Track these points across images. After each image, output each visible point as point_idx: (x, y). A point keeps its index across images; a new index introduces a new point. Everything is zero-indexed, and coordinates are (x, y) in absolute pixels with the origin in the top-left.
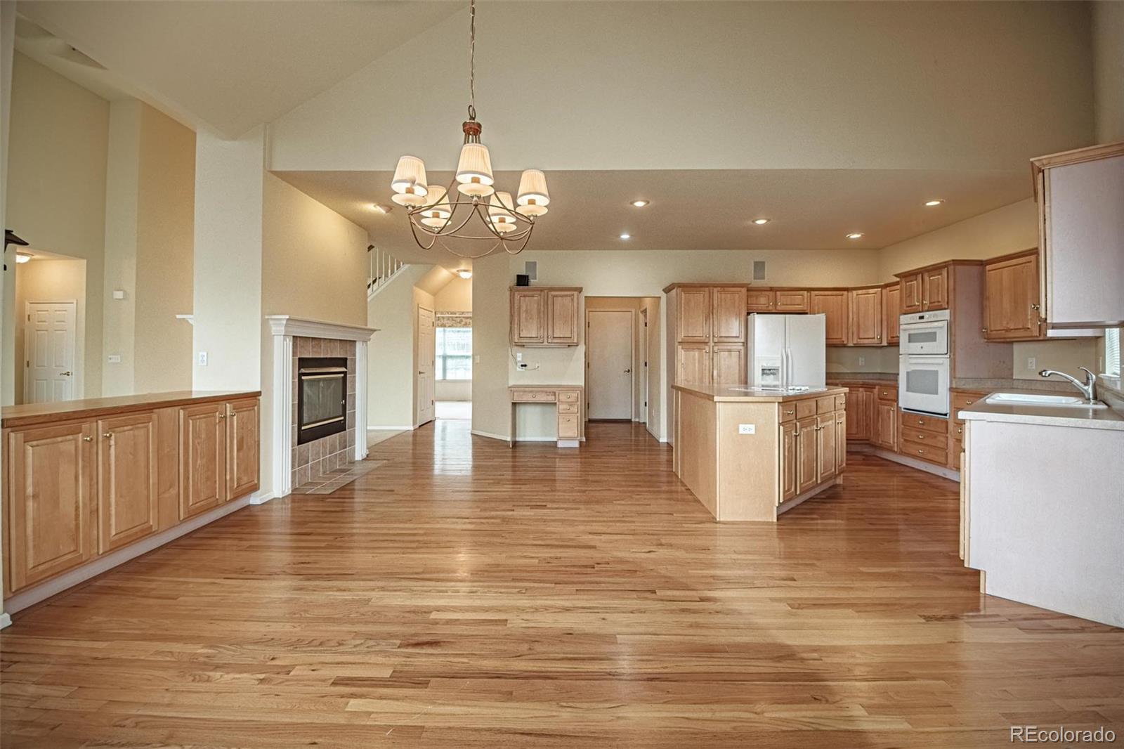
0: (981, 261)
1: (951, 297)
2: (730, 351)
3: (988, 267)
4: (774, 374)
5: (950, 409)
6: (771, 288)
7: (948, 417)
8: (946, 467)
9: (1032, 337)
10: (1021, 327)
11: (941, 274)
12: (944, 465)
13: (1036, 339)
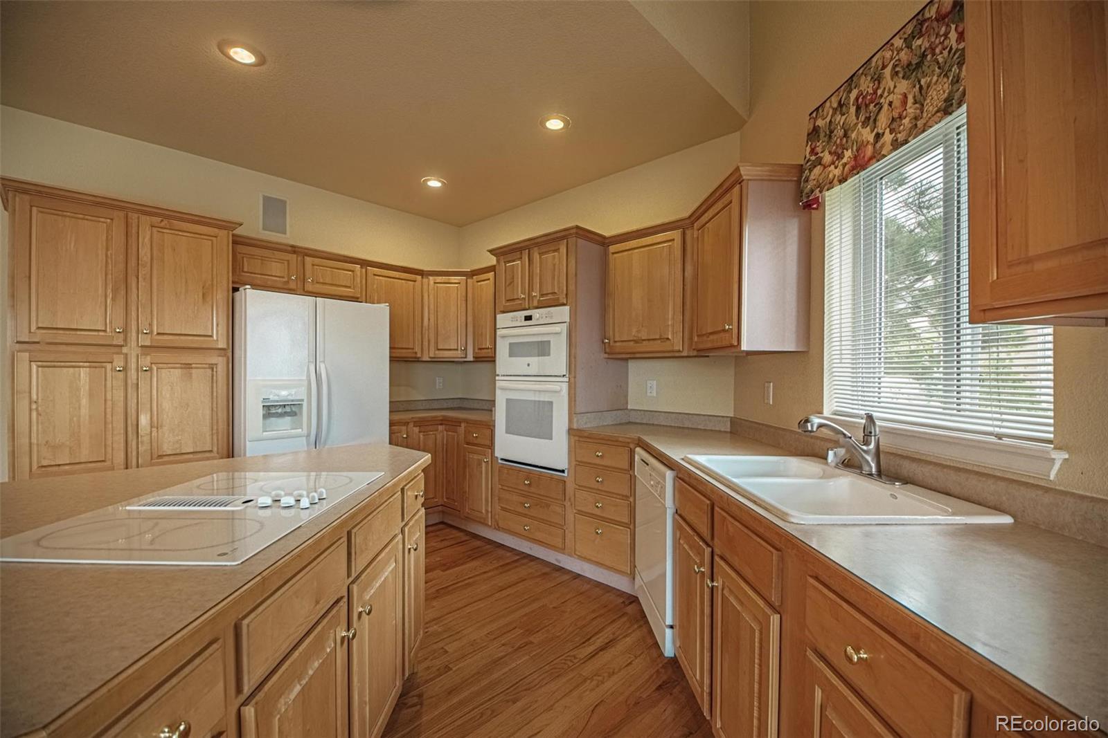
0: (604, 237)
1: (572, 287)
2: (188, 366)
3: (612, 248)
4: (293, 414)
5: (570, 463)
6: (292, 246)
7: (566, 475)
8: (564, 554)
9: (673, 351)
10: (658, 337)
11: (557, 250)
12: (562, 550)
13: (677, 354)
